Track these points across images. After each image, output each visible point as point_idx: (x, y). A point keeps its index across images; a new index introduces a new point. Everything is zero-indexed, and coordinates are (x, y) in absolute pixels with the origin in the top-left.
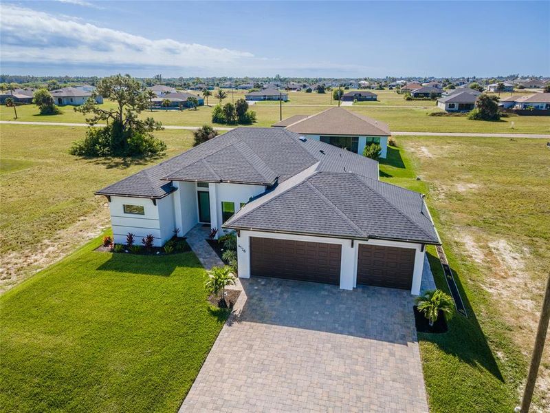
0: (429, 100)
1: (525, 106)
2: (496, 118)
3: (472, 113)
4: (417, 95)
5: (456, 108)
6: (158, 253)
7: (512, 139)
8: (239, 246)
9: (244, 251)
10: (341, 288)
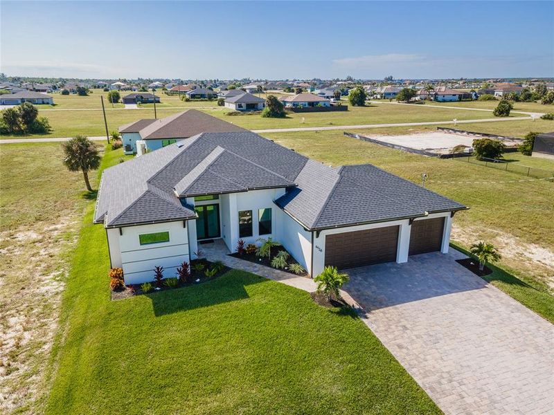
0: (206, 101)
1: (294, 105)
2: (283, 116)
3: (264, 112)
4: (193, 96)
5: (244, 108)
6: (198, 280)
7: (316, 132)
8: (316, 247)
9: (321, 251)
10: (399, 263)
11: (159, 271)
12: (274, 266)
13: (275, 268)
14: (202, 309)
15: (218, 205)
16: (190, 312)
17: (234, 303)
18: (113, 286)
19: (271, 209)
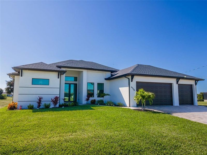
8: (132, 87)
9: (134, 90)
11: (40, 99)
13: (108, 105)
15: (76, 84)
18: (9, 107)
19: (103, 84)
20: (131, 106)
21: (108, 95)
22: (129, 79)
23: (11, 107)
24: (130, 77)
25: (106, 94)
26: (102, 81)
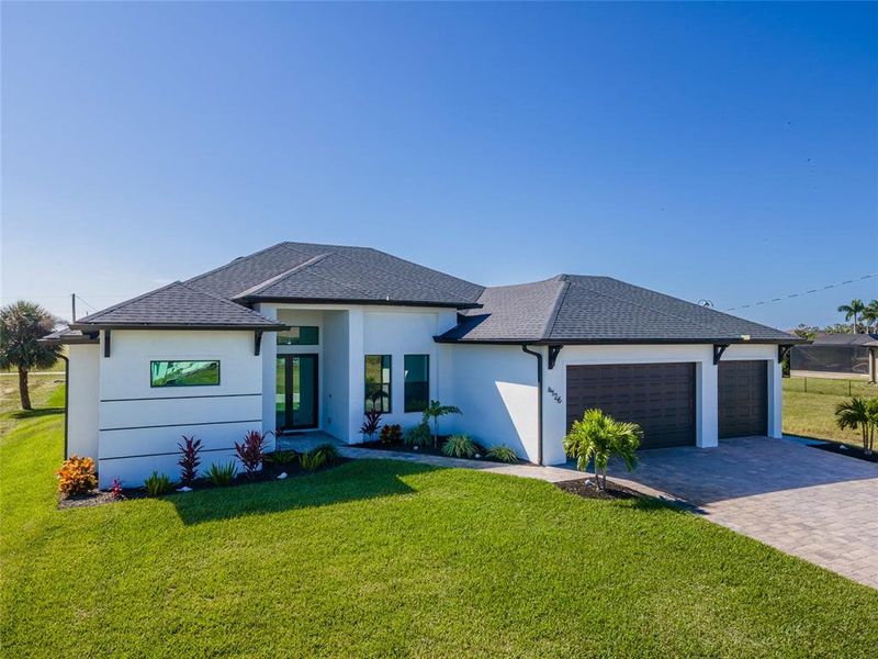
8: (550, 390)
9: (559, 400)
10: (703, 447)
11: (191, 450)
12: (450, 452)
13: (454, 456)
14: (306, 511)
15: (315, 357)
16: (274, 515)
17: (383, 501)
18: (68, 486)
19: (428, 356)
20: (545, 461)
21: (452, 409)
22: (539, 357)
23: (74, 487)
24: (544, 351)
25: (445, 408)
26: (422, 344)
